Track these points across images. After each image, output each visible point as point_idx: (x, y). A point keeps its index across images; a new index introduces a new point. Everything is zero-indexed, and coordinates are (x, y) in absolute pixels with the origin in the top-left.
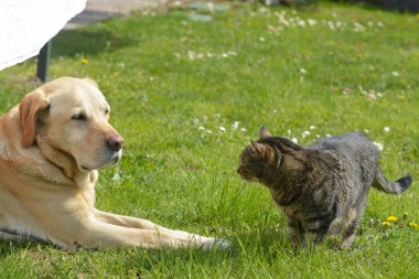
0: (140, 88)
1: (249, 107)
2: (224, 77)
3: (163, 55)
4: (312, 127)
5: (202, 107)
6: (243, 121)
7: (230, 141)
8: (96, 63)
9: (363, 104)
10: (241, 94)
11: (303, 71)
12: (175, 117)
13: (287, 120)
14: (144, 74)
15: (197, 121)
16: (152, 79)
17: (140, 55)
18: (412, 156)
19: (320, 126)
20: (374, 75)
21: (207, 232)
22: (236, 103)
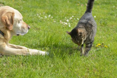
0: (20, 5)
1: (53, 10)
2: (45, 1)
4: (73, 16)
5: (39, 10)
6: (52, 14)
7: (48, 21)
10: (51, 7)
12: (31, 14)
13: (65, 14)
14: (21, 1)
16: (24, 2)
18: (103, 25)
19: (75, 16)
21: (43, 49)
22: (49, 9)
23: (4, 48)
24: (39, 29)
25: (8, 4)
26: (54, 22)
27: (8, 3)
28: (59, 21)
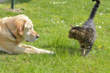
0: (39, 11)
1: (67, 16)
2: (62, 8)
3: (47, 2)
5: (54, 16)
6: (65, 20)
7: (60, 26)
8: (28, 4)
9: (98, 16)
10: (66, 13)
11: (83, 7)
12: (47, 19)
13: (77, 20)
14: (40, 8)
15: (52, 20)
16: (42, 9)
17: (41, 3)
18: (109, 30)
20: (103, 9)
21: (49, 50)
22: (64, 16)
24: (51, 32)
25: (28, 10)
26: (65, 26)
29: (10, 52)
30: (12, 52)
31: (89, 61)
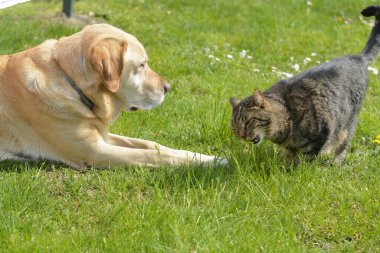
0: (158, 21)
1: (258, 37)
2: (237, 9)
4: (313, 54)
5: (213, 37)
6: (251, 49)
7: (237, 68)
9: (364, 32)
10: (251, 25)
11: (309, 3)
12: (188, 48)
13: (292, 48)
14: (162, 9)
15: (208, 50)
16: (169, 12)
19: (322, 53)
21: (209, 151)
22: (246, 34)
23: (93, 145)
24: (206, 92)
25: (120, 18)
26: (256, 70)
27: (120, 15)
28: (270, 69)
29: (77, 163)
30: (82, 162)
31: (350, 187)
